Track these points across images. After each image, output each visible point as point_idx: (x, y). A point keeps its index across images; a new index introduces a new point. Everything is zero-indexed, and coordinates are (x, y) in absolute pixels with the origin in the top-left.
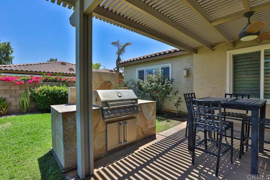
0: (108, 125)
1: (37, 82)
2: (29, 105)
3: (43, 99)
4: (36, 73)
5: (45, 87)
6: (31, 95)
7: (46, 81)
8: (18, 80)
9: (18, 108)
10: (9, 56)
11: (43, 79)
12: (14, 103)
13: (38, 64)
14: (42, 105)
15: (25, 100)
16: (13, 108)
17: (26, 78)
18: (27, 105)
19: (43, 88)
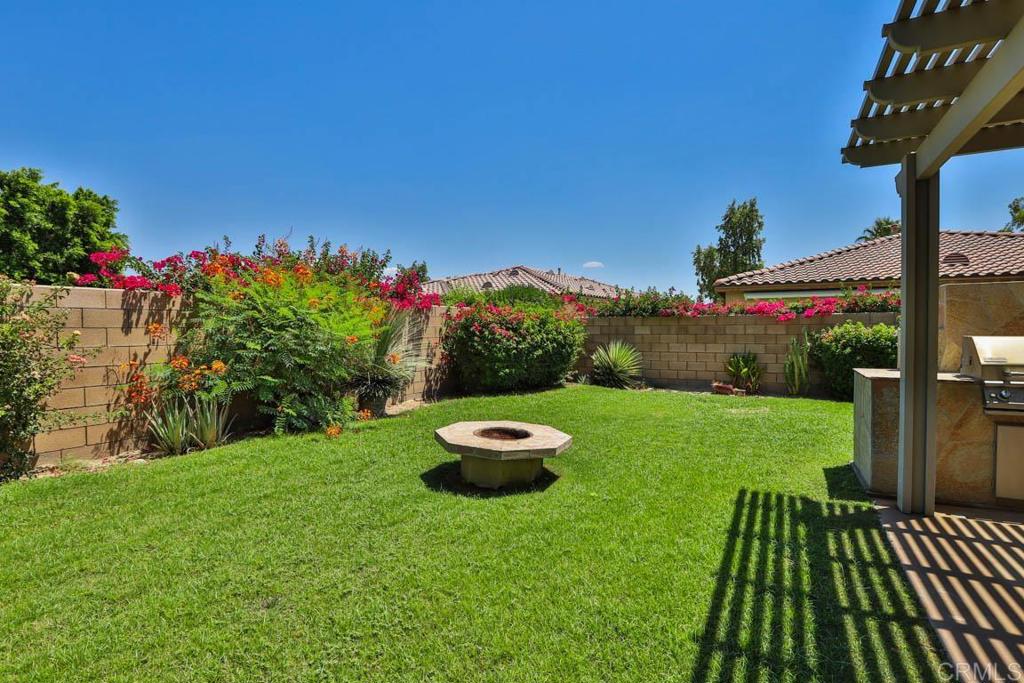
0: (999, 427)
1: (828, 312)
2: (807, 375)
3: (842, 362)
4: (825, 285)
5: (849, 327)
6: (811, 348)
7: (853, 311)
8: (783, 311)
9: (782, 380)
10: (755, 238)
11: (845, 305)
12: (773, 368)
13: (831, 255)
14: (840, 379)
15: (798, 361)
16: (770, 380)
17: (799, 304)
18: (800, 374)
19: (842, 329)
